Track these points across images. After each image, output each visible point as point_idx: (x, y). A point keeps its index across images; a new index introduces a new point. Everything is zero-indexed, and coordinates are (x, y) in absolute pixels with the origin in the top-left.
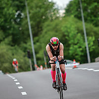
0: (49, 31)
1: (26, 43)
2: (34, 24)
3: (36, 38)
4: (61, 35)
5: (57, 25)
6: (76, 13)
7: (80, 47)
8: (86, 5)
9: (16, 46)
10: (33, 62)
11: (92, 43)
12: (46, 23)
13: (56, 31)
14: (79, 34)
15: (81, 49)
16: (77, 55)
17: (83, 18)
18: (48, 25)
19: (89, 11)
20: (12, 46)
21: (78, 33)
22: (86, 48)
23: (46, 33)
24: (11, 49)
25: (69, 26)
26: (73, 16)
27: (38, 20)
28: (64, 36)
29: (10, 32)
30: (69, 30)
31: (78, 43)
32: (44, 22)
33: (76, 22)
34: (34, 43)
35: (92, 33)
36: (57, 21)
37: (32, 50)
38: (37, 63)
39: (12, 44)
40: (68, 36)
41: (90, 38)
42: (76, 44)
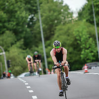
0: (61, 35)
1: (37, 47)
2: (46, 27)
3: (48, 42)
5: (69, 29)
7: (92, 52)
9: (28, 49)
10: (44, 66)
13: (68, 36)
14: (91, 39)
15: (93, 54)
16: (88, 59)
18: (60, 29)
20: (24, 49)
21: (89, 37)
23: (58, 36)
24: (23, 53)
25: (81, 30)
27: (51, 23)
29: (23, 35)
30: (81, 35)
31: (89, 47)
32: (56, 26)
34: (46, 47)
37: (43, 53)
38: (49, 67)
39: (23, 47)
42: (87, 49)
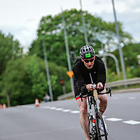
4: (24, 74)
6: (39, 52)
8: (47, 44)
11: (54, 82)
12: (9, 62)
17: (46, 58)
19: (52, 50)
22: (48, 86)
26: (35, 55)
28: (27, 75)
33: (39, 61)
35: (55, 73)
36: (19, 60)
40: (31, 74)
41: (53, 77)
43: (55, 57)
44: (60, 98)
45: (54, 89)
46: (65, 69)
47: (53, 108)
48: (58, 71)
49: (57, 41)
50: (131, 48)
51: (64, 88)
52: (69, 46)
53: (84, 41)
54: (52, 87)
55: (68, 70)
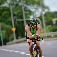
43: (5, 19)
44: (7, 43)
45: (4, 38)
46: (10, 27)
47: (3, 50)
48: (6, 28)
49: (6, 10)
50: (49, 15)
51: (10, 38)
52: (13, 14)
53: (22, 11)
54: (3, 37)
55: (12, 27)
